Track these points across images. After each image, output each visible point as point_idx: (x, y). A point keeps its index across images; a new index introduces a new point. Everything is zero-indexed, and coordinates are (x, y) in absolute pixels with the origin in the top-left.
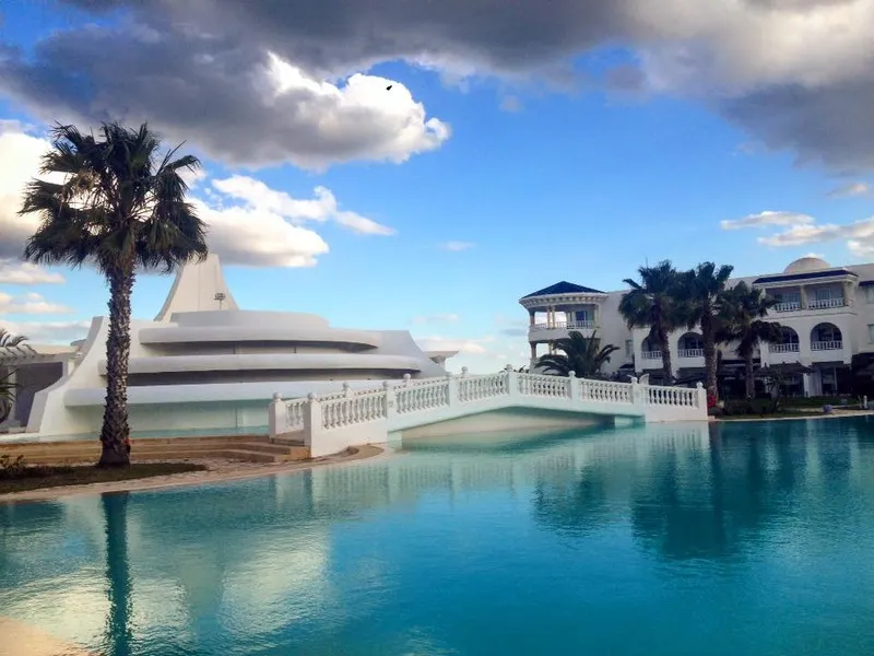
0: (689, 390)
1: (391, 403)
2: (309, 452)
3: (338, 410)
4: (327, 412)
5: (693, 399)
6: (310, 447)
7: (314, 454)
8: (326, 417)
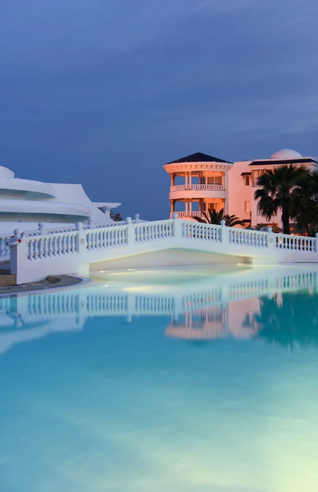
0: (310, 239)
1: (82, 240)
2: (15, 279)
3: (34, 245)
4: (29, 245)
5: (313, 247)
6: (16, 275)
7: (19, 282)
8: (29, 251)
